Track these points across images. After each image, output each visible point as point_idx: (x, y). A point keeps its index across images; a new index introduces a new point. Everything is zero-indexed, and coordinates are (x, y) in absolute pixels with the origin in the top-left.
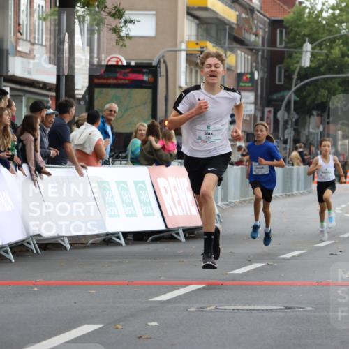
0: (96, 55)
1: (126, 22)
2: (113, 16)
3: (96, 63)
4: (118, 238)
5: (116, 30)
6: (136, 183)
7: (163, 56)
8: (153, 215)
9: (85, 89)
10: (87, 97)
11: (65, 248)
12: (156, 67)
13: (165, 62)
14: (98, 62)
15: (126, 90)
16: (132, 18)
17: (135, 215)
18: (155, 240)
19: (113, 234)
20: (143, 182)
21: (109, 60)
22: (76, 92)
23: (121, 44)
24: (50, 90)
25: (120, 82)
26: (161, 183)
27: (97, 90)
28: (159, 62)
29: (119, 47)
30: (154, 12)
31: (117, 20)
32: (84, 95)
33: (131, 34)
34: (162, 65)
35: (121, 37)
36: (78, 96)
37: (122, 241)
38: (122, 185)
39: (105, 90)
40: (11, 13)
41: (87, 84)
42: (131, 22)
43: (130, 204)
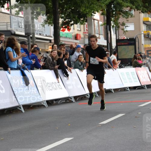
0: (117, 36)
1: (126, 27)
2: (122, 25)
3: (118, 39)
4: (127, 88)
5: (123, 29)
6: (132, 73)
7: (137, 36)
8: (137, 81)
9: (115, 46)
10: (116, 49)
11: (112, 92)
12: (135, 39)
13: (137, 37)
14: (118, 38)
15: (127, 46)
16: (128, 25)
17: (132, 82)
18: (138, 89)
19: (126, 88)
20: (134, 72)
21: (122, 38)
22: (113, 47)
23: (125, 33)
24: (105, 47)
25: (125, 44)
26: (139, 72)
27: (118, 47)
28: (136, 38)
29: (124, 34)
30: (133, 23)
31: (123, 26)
32: (115, 48)
33: (127, 30)
34: (137, 38)
35: (124, 31)
36: (113, 49)
37: (129, 89)
38: (127, 74)
39: (121, 46)
40: (93, 26)
41: (116, 45)
42: (127, 26)
43: (130, 79)
